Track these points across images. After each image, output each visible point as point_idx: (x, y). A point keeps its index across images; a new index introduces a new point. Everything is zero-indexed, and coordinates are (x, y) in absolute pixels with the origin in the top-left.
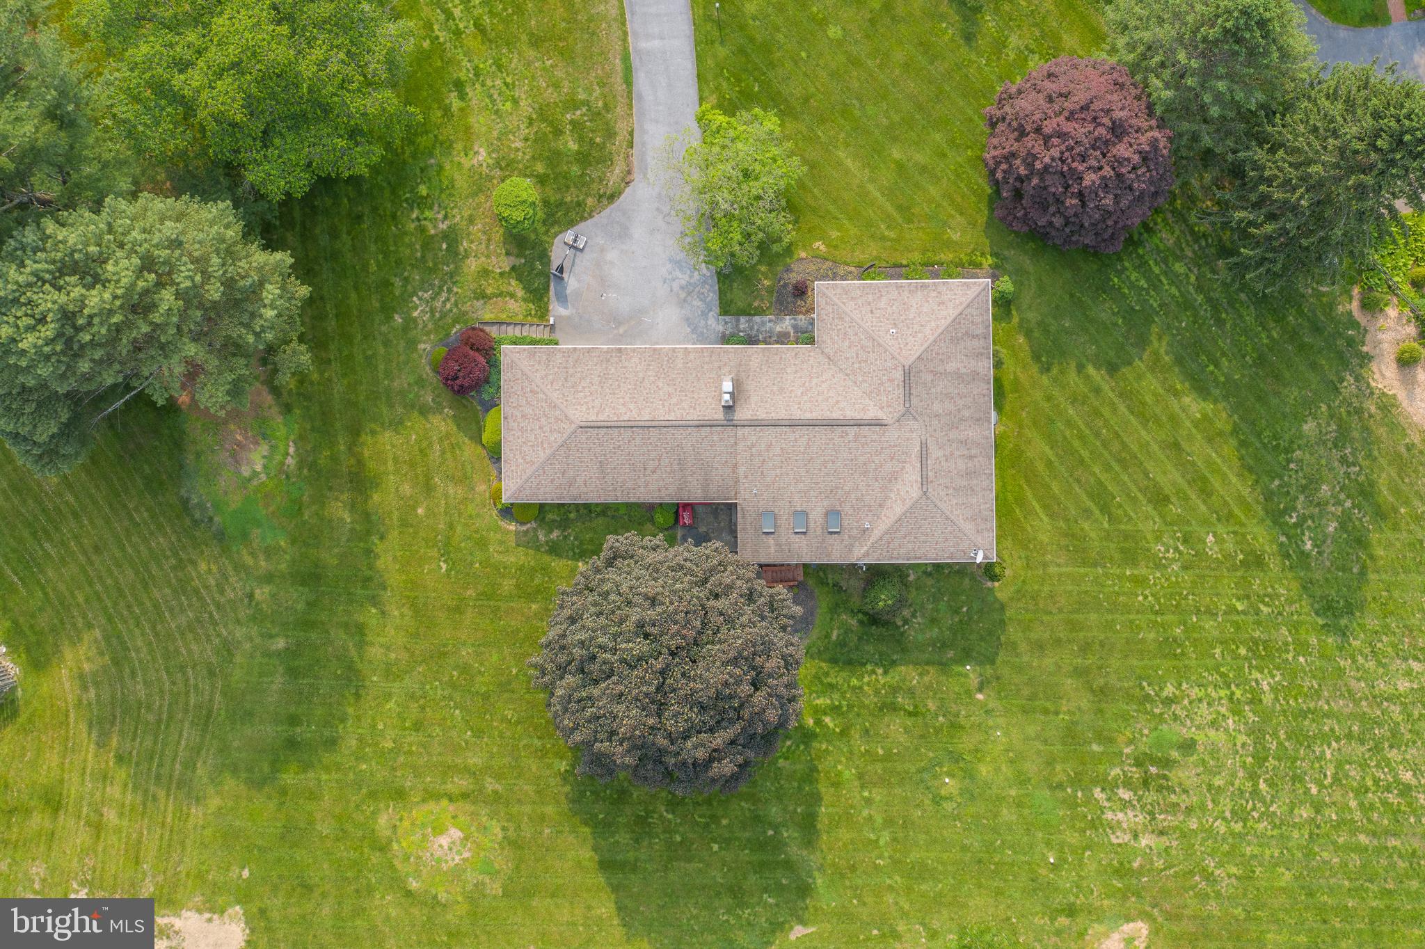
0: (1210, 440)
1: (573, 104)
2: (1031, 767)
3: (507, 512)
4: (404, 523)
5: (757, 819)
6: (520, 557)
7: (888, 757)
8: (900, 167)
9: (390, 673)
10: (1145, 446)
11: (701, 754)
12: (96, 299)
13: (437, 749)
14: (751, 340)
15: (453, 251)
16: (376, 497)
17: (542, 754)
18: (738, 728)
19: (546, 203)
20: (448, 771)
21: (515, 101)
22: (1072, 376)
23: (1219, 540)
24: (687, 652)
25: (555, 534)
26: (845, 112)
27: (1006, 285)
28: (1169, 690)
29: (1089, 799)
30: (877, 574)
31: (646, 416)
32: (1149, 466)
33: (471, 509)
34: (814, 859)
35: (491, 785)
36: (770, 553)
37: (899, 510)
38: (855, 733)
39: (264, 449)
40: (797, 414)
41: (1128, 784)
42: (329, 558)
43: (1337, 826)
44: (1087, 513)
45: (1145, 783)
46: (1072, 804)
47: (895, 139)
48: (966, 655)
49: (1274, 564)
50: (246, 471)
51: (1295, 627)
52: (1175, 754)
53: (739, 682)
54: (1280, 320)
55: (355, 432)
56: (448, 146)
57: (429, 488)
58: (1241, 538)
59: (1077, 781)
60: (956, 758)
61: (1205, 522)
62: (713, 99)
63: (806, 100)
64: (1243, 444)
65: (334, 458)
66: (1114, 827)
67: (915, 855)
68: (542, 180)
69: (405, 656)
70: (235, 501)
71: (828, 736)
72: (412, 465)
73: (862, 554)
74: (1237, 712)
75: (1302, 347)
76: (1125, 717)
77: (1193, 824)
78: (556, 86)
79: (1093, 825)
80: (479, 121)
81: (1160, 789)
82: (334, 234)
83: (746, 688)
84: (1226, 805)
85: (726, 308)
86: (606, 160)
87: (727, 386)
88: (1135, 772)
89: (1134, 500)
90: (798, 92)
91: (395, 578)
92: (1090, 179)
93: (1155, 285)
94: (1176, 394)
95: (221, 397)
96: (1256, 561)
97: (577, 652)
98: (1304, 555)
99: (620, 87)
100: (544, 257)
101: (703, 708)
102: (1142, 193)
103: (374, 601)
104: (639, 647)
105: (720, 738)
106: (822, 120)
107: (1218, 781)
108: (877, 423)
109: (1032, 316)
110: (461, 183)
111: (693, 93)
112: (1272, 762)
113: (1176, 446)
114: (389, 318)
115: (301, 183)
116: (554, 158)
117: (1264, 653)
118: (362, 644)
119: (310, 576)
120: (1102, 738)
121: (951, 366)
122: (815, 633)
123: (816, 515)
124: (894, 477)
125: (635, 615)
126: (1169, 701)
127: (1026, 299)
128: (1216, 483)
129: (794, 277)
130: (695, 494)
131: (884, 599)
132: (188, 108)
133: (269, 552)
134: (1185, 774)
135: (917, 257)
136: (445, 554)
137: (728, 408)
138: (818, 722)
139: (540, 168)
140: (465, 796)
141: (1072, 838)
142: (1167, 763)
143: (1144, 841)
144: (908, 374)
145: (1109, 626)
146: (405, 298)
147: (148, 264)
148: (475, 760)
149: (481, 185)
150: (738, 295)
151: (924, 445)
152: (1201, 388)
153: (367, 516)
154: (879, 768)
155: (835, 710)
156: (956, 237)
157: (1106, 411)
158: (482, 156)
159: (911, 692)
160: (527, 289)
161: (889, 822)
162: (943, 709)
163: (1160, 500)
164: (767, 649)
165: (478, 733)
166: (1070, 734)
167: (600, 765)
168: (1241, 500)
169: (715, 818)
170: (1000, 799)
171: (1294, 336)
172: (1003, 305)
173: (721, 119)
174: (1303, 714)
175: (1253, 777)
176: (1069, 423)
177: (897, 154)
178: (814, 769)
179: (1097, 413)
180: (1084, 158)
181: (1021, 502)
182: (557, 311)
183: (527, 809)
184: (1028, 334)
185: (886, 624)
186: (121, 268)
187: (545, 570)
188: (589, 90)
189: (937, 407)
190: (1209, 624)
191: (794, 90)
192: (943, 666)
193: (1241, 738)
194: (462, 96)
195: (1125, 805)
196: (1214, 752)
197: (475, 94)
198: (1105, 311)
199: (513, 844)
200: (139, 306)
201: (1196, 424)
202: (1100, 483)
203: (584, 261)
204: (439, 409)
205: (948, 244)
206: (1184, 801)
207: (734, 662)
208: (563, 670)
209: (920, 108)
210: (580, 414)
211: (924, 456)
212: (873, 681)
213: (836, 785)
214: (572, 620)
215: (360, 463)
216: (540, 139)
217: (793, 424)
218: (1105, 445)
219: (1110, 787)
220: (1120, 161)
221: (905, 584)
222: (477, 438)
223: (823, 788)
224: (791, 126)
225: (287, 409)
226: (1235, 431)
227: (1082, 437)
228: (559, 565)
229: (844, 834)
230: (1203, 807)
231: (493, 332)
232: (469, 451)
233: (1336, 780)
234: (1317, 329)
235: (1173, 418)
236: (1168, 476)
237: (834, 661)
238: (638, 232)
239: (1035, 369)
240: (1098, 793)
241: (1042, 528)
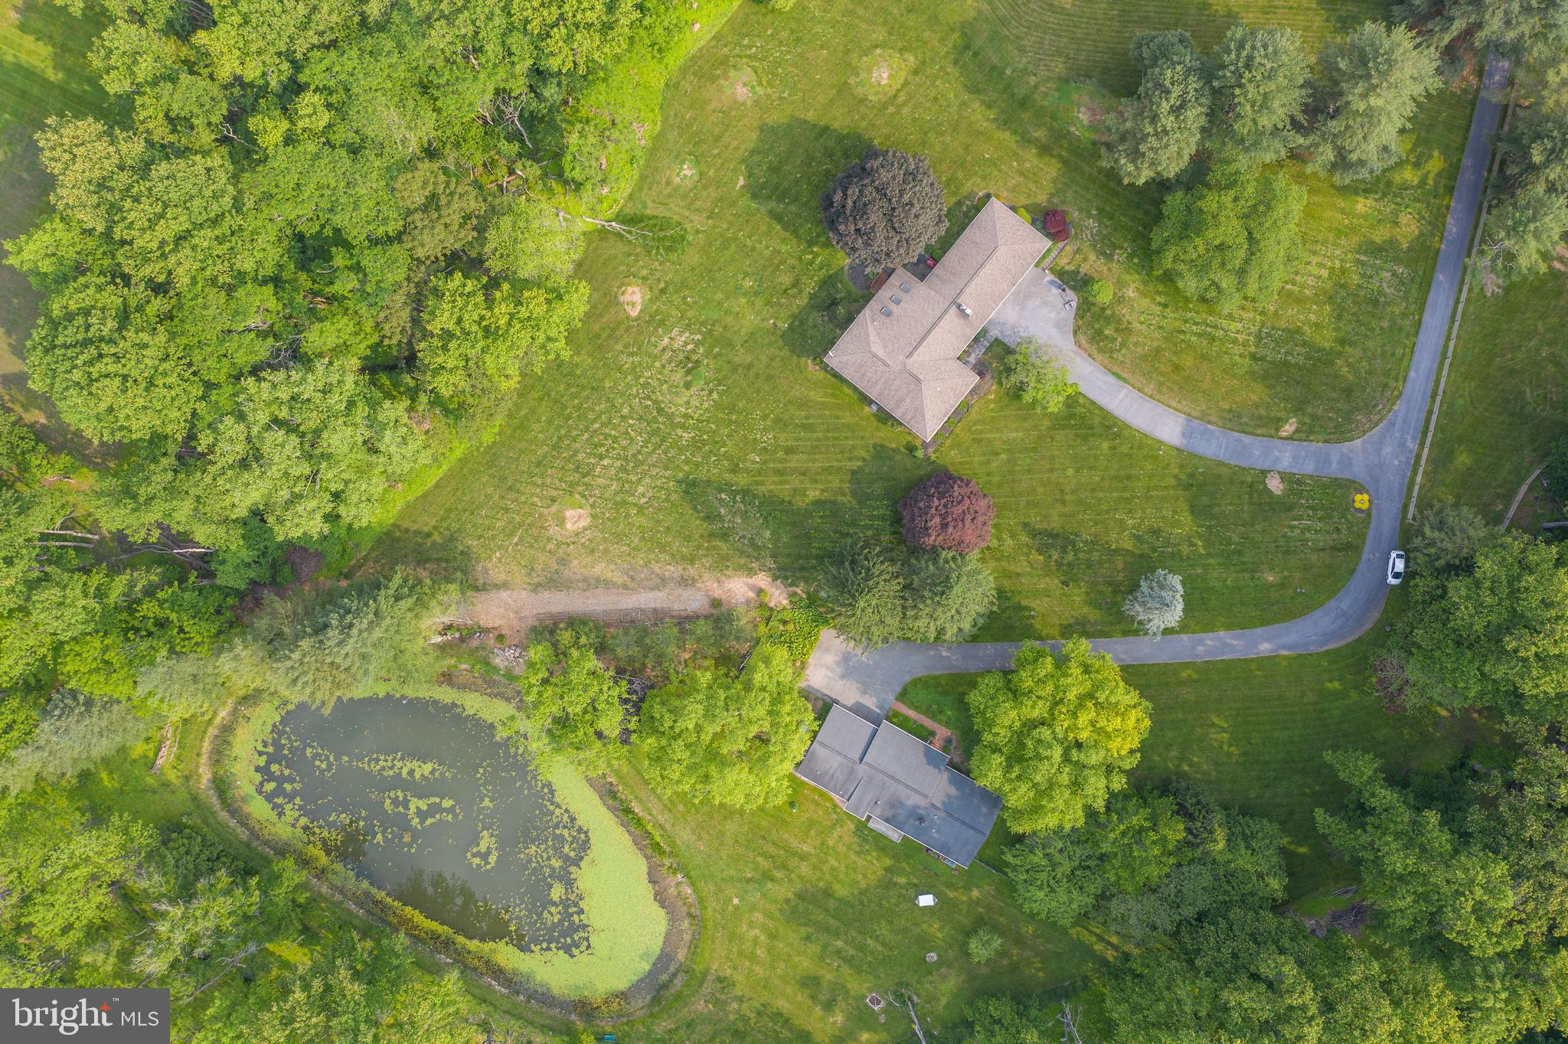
0: (795, 490)
1: (1123, 345)
2: (729, 319)
3: (988, 197)
4: (1015, 154)
5: (796, 200)
6: (966, 189)
7: (777, 268)
8: (997, 454)
9: (964, 104)
10: (814, 461)
11: (850, 192)
12: (1165, 106)
13: (922, 99)
14: (976, 340)
15: (1104, 254)
16: (1034, 151)
17: (887, 137)
18: (848, 212)
19: (1093, 304)
20: (910, 97)
21: (1142, 323)
22: (863, 453)
23: (754, 462)
24: (890, 216)
25: (965, 208)
26: (1035, 450)
27: (920, 454)
28: (715, 396)
29: (700, 332)
30: (850, 319)
31: (982, 273)
32: (805, 457)
33: (1000, 183)
34: (763, 209)
35: (891, 109)
36: (894, 280)
37: (872, 338)
38: (796, 263)
39: (1086, 123)
40: (937, 329)
41: (693, 351)
42: (1026, 116)
43: (610, 419)
44: (807, 417)
45: (688, 358)
46: (703, 324)
47: (1009, 461)
48: (791, 328)
49: (727, 476)
50: (1083, 109)
51: (697, 465)
52: (689, 378)
53: (865, 224)
54: (817, 557)
55: (1065, 162)
56: (1145, 283)
57: (1021, 173)
58: (747, 471)
59: (710, 332)
60: (756, 294)
61: (765, 462)
62: (1081, 400)
63: (1052, 438)
64: (783, 501)
65: (1061, 146)
66: (681, 333)
67: (733, 248)
68: (1103, 309)
69: (966, 115)
70: (1075, 96)
71: (804, 252)
72: (1035, 174)
73: (867, 312)
74: (686, 416)
75: (800, 557)
76: (719, 370)
77: (657, 364)
78: (1135, 344)
79: (688, 325)
80: (1145, 303)
81: (681, 362)
82: (1146, 213)
83: (860, 225)
84: (654, 383)
85: (997, 342)
86: (1092, 340)
87: (968, 311)
88: (694, 357)
89: (797, 440)
90: (1058, 437)
91: (998, 134)
92: (936, 502)
93: (872, 517)
94: (823, 491)
95: (1109, 122)
96: (735, 470)
97: (920, 177)
98: (721, 491)
99: (1116, 369)
100: (1073, 288)
101: (865, 205)
102: (913, 520)
103: (995, 120)
104: (906, 198)
105: (850, 203)
106: (1039, 438)
107: (665, 386)
108: (910, 355)
109: (898, 457)
110: (1127, 277)
111: (1090, 395)
112: (655, 413)
113: (804, 474)
114: (1098, 209)
115: (1166, 211)
116: (1108, 320)
117: (697, 444)
118: (983, 102)
119: (1024, 103)
120: (719, 355)
121: (908, 400)
122: (846, 278)
123: (894, 308)
124: (885, 346)
125: (917, 206)
126: (711, 392)
127: (908, 462)
128: (776, 479)
129: (988, 377)
130: (937, 270)
131: (841, 311)
132: (1221, 188)
133: (1045, 95)
134: (678, 377)
135: (957, 431)
136: (991, 160)
137: (959, 306)
138: (812, 252)
139: (1109, 312)
140: (895, 96)
141: (690, 314)
142: (688, 372)
143: (666, 340)
144: (919, 381)
145: (758, 391)
146: (1100, 222)
147: (1165, 132)
148: (905, 110)
149: (1120, 284)
150: (997, 349)
151: (888, 366)
152: (818, 503)
153: (1030, 142)
154: (776, 261)
155: (811, 263)
156: (952, 453)
157: (839, 456)
158: (1131, 293)
159: (795, 297)
160: (1067, 272)
161: (753, 249)
162: (778, 304)
163: (789, 451)
164: (867, 244)
165: (914, 120)
166: (730, 344)
167: (875, 155)
168: (762, 483)
169: (809, 184)
170: (727, 298)
171: (807, 557)
172: (911, 449)
173: (1070, 391)
174: (662, 441)
175: (655, 402)
176: (847, 438)
177: (1003, 456)
178: (797, 236)
179: (842, 452)
180: (945, 506)
181: (833, 395)
182: (1049, 277)
183: (871, 116)
184: (894, 450)
185: (828, 308)
186: (1169, 122)
187: (954, 194)
188: (1124, 356)
189: (898, 382)
190: (726, 431)
191: (1060, 436)
192: (794, 317)
193: (673, 409)
194: (1160, 304)
195: (686, 344)
196: (677, 394)
197: (1157, 309)
198: (878, 488)
199: (863, 101)
200: (1154, 118)
201: (805, 489)
202: (815, 431)
203: (1059, 303)
204: (1049, 201)
205: (952, 448)
206: (669, 367)
207: (873, 228)
208: (917, 168)
209: (1014, 481)
210: (1002, 250)
211: (884, 363)
212: (810, 286)
213: (784, 240)
214: (932, 184)
215: (1052, 156)
216: (1119, 321)
217: (934, 325)
218: (828, 447)
219: (697, 344)
220: (933, 517)
221: (837, 326)
222: (1025, 207)
223: (787, 234)
224: (1047, 423)
225: (1094, 143)
226: (790, 503)
227: (837, 439)
228: (953, 200)
229: (764, 228)
230: (660, 373)
231: (1061, 245)
232: (1023, 200)
233: (627, 433)
234: (802, 569)
235: (815, 481)
236: (795, 461)
237: (830, 277)
238: (1054, 332)
239: (878, 441)
240: (699, 337)
241: (816, 396)
